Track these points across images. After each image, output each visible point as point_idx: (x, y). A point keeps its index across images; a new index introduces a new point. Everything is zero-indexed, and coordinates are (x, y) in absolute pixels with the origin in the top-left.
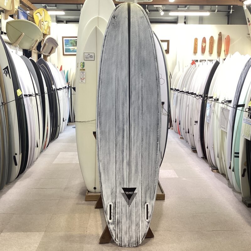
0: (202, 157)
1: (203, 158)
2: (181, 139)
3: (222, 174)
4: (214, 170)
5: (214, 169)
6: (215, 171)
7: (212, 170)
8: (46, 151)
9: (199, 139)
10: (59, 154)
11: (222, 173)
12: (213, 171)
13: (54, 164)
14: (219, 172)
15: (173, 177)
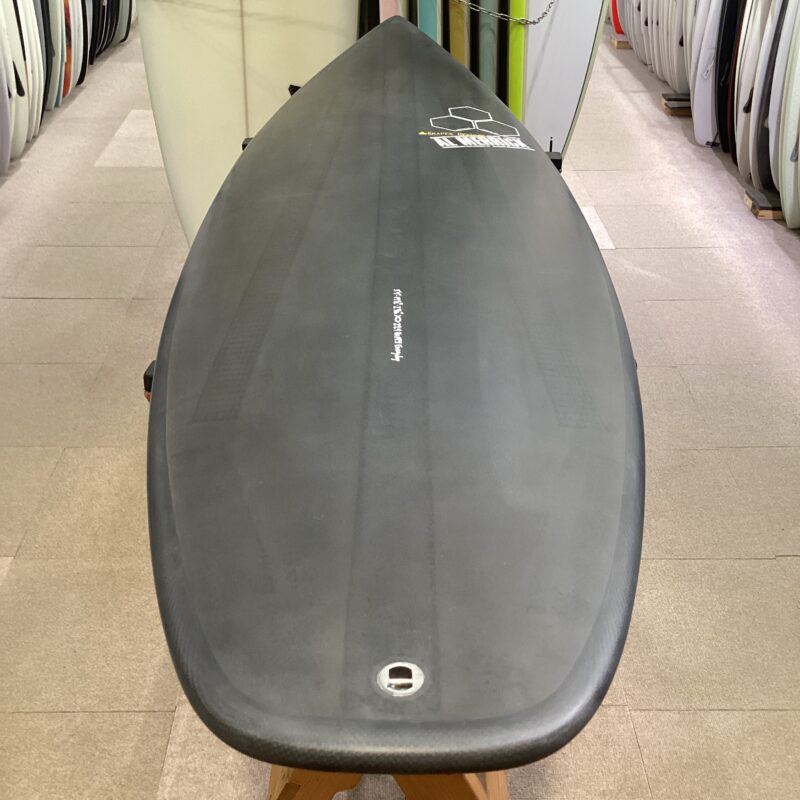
0: (708, 143)
1: (713, 145)
2: (621, 52)
3: (794, 230)
4: (762, 213)
5: (762, 208)
6: (769, 214)
7: (755, 210)
8: (76, 102)
9: (711, 66)
10: (124, 119)
12: (756, 215)
13: (99, 168)
14: (781, 220)
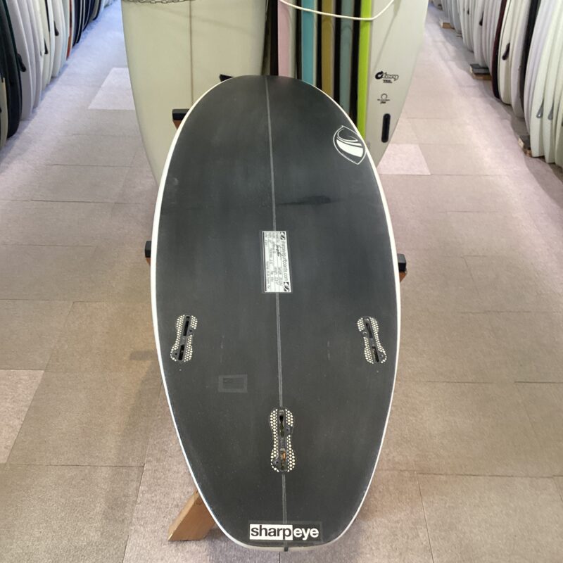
2: (444, 30)
3: (550, 164)
7: (525, 149)
10: (108, 74)
11: (553, 162)
12: (526, 153)
13: (91, 110)
15: (416, 171)
